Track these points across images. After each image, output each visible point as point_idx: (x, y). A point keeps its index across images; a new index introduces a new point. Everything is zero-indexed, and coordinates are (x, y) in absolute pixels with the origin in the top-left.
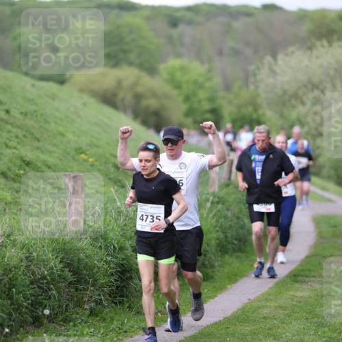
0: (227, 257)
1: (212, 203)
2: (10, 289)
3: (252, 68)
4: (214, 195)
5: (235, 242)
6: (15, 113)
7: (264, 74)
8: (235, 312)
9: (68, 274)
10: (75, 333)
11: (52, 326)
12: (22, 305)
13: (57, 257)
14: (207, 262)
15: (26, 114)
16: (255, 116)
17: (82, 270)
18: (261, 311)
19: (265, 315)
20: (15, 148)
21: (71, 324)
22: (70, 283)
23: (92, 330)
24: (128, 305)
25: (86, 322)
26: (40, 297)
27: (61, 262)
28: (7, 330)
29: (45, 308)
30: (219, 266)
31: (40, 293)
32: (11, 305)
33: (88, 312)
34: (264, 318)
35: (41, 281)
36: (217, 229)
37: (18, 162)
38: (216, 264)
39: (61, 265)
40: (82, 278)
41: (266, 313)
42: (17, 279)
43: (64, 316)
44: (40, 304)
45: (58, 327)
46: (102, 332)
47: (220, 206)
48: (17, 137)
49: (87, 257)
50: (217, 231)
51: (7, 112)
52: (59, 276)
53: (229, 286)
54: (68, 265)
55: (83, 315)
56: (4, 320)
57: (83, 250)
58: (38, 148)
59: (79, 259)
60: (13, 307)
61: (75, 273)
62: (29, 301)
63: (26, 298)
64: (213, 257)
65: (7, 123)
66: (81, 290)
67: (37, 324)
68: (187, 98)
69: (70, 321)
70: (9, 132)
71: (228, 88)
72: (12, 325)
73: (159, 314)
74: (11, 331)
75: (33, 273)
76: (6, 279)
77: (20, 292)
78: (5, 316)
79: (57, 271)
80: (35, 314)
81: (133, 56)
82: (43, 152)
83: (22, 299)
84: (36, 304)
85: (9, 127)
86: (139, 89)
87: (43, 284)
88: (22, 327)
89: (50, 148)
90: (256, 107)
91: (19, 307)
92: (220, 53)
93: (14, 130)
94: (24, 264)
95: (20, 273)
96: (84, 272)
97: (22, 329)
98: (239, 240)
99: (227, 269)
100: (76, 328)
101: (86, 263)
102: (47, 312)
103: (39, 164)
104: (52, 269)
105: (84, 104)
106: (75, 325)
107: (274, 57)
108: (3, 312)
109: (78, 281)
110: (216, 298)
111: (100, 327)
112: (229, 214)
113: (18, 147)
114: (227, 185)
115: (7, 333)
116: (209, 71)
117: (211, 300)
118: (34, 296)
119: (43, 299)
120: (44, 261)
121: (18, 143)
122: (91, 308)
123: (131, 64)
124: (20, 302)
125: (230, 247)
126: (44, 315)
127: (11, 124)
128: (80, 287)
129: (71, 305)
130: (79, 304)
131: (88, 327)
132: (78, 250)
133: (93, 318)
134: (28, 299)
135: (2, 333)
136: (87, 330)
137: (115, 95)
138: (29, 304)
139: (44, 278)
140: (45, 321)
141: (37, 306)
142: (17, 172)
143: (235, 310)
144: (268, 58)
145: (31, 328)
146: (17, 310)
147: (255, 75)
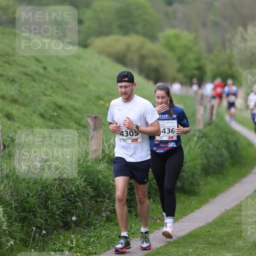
0: (209, 178)
1: (198, 137)
2: (46, 202)
3: (228, 36)
4: (200, 131)
5: (216, 166)
6: (51, 69)
7: (237, 40)
8: (215, 219)
9: (90, 190)
10: (95, 234)
11: (78, 229)
12: (55, 213)
13: (82, 177)
14: (194, 182)
15: (58, 70)
16: (230, 72)
17: (100, 187)
18: (234, 218)
19: (238, 221)
20: (50, 96)
21: (92, 227)
22: (92, 197)
23: (108, 232)
24: (134, 213)
25: (103, 226)
26: (69, 208)
27: (85, 181)
28: (44, 232)
29: (73, 215)
30: (204, 184)
31: (69, 205)
32: (47, 213)
33: (105, 219)
34: (237, 224)
35: (70, 196)
36: (202, 156)
37: (53, 106)
38: (201, 183)
39: (85, 184)
40: (101, 193)
41: (239, 220)
42: (52, 193)
43: (87, 221)
44: (69, 212)
45: (82, 230)
46: (115, 234)
47: (204, 140)
48: (52, 87)
49: (104, 177)
50: (202, 158)
51: (45, 68)
52: (84, 191)
53: (210, 200)
54: (90, 184)
55: (101, 221)
56: (42, 224)
57: (101, 172)
58: (67, 96)
59: (98, 179)
60: (48, 215)
61: (95, 189)
62: (61, 211)
63: (59, 209)
64: (199, 178)
65: (44, 76)
66: (99, 202)
67: (66, 227)
68: (180, 59)
69: (91, 225)
70: (46, 83)
71: (210, 50)
72: (48, 228)
73: (158, 221)
74: (47, 232)
75: (64, 190)
76: (44, 194)
77: (55, 204)
78: (42, 221)
79: (82, 188)
80: (65, 220)
81: (139, 27)
82: (71, 99)
83: (55, 208)
84: (66, 213)
85: (46, 80)
86: (144, 52)
87: (71, 197)
88: (56, 230)
89: (77, 95)
90: (231, 65)
91: (53, 214)
92: (204, 25)
93: (50, 82)
94: (57, 182)
95: (54, 189)
96: (102, 188)
97: (55, 231)
98: (219, 165)
99: (209, 187)
100: (97, 231)
101: (104, 182)
102: (74, 218)
103: (68, 108)
104: (78, 186)
105: (102, 63)
106: (95, 229)
107: (245, 27)
108: (41, 218)
109: (98, 196)
110: (201, 209)
111: (114, 230)
112: (211, 146)
113: (53, 95)
114: (210, 124)
115: (44, 234)
116: (196, 38)
117: (197, 210)
118: (65, 206)
119: (71, 209)
120: (72, 180)
121: (53, 92)
122: (107, 216)
123: (137, 33)
124: (54, 211)
125: (211, 170)
126: (72, 221)
127: (48, 78)
128: (99, 200)
129: (92, 214)
130: (98, 213)
131: (105, 230)
132: (98, 172)
133: (109, 223)
134: (60, 209)
135: (40, 234)
136: (104, 232)
137: (125, 56)
138: (60, 212)
139: (72, 193)
140: (73, 225)
141: (67, 214)
142: (52, 113)
143: (215, 217)
144: (240, 29)
145: (62, 231)
146: (52, 217)
147: (230, 41)
